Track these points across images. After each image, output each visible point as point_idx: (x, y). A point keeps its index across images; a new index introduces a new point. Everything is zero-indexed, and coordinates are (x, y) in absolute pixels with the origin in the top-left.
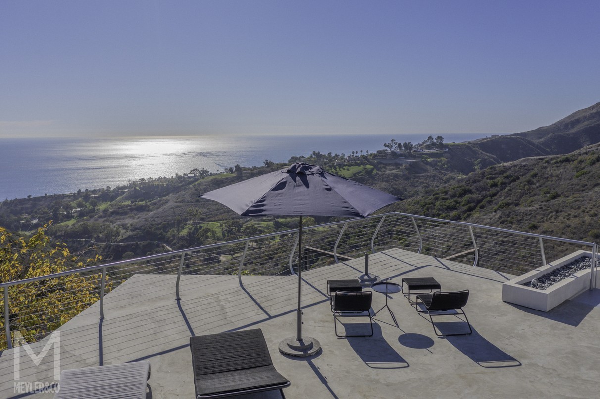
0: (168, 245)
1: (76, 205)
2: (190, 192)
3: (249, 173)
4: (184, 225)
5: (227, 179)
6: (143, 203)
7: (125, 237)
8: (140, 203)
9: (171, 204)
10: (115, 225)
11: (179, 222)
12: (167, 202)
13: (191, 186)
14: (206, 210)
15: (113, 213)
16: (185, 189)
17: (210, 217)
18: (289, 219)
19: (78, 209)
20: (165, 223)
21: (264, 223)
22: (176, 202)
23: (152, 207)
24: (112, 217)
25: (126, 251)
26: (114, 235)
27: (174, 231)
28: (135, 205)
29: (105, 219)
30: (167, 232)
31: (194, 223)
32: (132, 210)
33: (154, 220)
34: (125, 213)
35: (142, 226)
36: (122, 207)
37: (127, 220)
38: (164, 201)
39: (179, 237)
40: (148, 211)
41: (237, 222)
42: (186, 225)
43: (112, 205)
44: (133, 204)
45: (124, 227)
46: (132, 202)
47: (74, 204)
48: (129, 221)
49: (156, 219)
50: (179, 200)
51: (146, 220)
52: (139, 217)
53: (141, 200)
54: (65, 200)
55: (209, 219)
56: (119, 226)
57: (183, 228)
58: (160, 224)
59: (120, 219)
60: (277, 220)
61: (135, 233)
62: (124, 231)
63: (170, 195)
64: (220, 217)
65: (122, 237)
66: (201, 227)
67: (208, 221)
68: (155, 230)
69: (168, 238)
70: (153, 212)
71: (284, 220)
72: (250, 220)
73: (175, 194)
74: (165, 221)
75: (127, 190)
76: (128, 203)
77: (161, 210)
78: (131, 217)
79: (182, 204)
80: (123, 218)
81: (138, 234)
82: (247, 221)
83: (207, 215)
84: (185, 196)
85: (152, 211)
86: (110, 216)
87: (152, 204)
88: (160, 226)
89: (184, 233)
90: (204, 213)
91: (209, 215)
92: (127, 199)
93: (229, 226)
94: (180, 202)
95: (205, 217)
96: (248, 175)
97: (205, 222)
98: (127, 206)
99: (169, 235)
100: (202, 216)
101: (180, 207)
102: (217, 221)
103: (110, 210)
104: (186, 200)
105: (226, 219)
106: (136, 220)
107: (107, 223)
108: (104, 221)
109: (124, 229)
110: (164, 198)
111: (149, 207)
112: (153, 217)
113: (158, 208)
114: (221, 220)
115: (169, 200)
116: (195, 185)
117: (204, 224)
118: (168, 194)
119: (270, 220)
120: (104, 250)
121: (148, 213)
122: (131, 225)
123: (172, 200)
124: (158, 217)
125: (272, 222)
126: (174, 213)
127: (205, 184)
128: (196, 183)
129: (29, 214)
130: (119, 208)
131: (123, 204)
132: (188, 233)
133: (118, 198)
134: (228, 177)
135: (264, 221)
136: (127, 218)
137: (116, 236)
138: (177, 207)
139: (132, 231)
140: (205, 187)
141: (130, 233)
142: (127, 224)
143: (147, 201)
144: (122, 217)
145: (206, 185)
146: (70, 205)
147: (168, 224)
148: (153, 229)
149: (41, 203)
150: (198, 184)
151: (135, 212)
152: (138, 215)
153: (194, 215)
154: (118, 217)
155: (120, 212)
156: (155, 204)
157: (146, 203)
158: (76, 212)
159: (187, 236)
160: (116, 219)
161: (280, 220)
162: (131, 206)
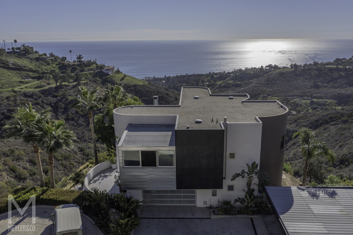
1: (207, 81)
2: (265, 78)
6: (239, 83)
9: (253, 84)
11: (256, 95)
12: (251, 83)
13: (266, 75)
14: (271, 90)
15: (224, 87)
16: (263, 76)
18: (320, 100)
19: (207, 83)
21: (304, 100)
22: (256, 84)
23: (243, 85)
24: (222, 89)
28: (235, 83)
29: (219, 89)
31: (264, 97)
32: (233, 86)
34: (229, 87)
36: (228, 84)
40: (241, 87)
41: (287, 99)
42: (259, 97)
43: (224, 83)
46: (234, 82)
47: (206, 80)
48: (230, 92)
51: (239, 92)
52: (236, 90)
53: (239, 81)
54: (202, 77)
55: (272, 95)
59: (226, 90)
60: (312, 100)
63: (254, 79)
64: (279, 95)
70: (243, 88)
71: (317, 100)
72: (296, 98)
73: (257, 79)
75: (232, 75)
76: (231, 82)
77: (247, 87)
78: (232, 89)
80: (228, 90)
82: (294, 99)
83: (272, 93)
84: (262, 81)
92: (231, 79)
93: (282, 100)
94: (258, 84)
95: (270, 93)
97: (270, 97)
98: (231, 83)
101: (258, 87)
102: (277, 96)
103: (222, 85)
104: (262, 83)
105: (282, 96)
106: (234, 92)
108: (218, 91)
110: (251, 81)
112: (242, 91)
115: (253, 82)
116: (268, 74)
119: (308, 99)
124: (245, 91)
125: (309, 101)
126: (254, 90)
127: (274, 74)
129: (186, 83)
133: (227, 79)
134: (288, 71)
135: (305, 99)
136: (230, 90)
138: (256, 87)
140: (274, 76)
143: (241, 82)
146: (204, 80)
149: (192, 78)
150: (270, 74)
153: (264, 92)
155: (227, 87)
156: (245, 83)
158: (206, 84)
160: (224, 90)
161: (315, 100)
162: (233, 83)
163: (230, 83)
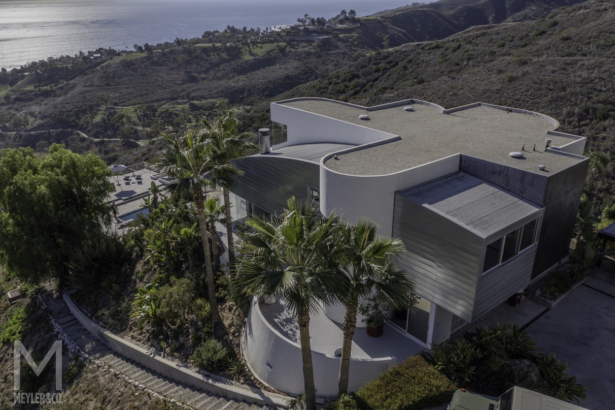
0: (83, 132)
2: (98, 75)
3: (160, 53)
4: (97, 111)
5: (137, 59)
6: (48, 88)
7: (35, 125)
8: (45, 87)
9: (79, 88)
10: (21, 113)
11: (91, 108)
12: (74, 87)
13: (98, 68)
14: (118, 94)
15: (16, 100)
16: (93, 72)
17: (123, 102)
18: (204, 101)
20: (76, 109)
21: (179, 106)
22: (85, 87)
23: (58, 92)
24: (16, 105)
25: (39, 140)
26: (23, 125)
27: (86, 118)
28: (39, 90)
29: (9, 106)
30: (80, 119)
31: (107, 109)
32: (37, 95)
33: (64, 107)
34: (30, 100)
35: (51, 114)
36: (25, 93)
37: (33, 107)
38: (71, 85)
39: (93, 124)
40: (55, 96)
41: (152, 107)
42: (98, 110)
43: (13, 91)
44: (37, 90)
45: (32, 114)
46: (36, 87)
48: (36, 109)
49: (66, 105)
50: (88, 84)
51: (55, 107)
52: (46, 104)
53: (46, 85)
55: (122, 104)
56: (26, 115)
57: (96, 114)
58: (71, 111)
59: (25, 106)
60: (192, 102)
61: (45, 120)
62: (33, 119)
63: (77, 78)
64: (133, 101)
65: (32, 126)
66: (115, 112)
67: (122, 106)
68: (66, 117)
69: (82, 126)
70: (60, 99)
71: (199, 102)
72: (165, 104)
73: (82, 77)
74: (75, 108)
75: (27, 74)
76: (30, 88)
77: (69, 95)
78: (37, 103)
79: (91, 88)
80: (29, 105)
81: (48, 122)
82: (161, 105)
83: (119, 100)
84: (94, 80)
85: (59, 96)
86: (13, 103)
87: (58, 89)
88: (71, 113)
89: (98, 119)
90: (116, 98)
91: (122, 99)
92: (29, 83)
93: (144, 110)
95: (118, 102)
96: (158, 54)
97: (119, 107)
98: (31, 92)
99: (82, 122)
100: (115, 101)
101: (90, 91)
102: (131, 105)
103: (12, 97)
104: (95, 84)
105: (140, 104)
106: (43, 107)
107: (13, 112)
108: (8, 109)
109: (32, 117)
110: (71, 82)
111: (55, 92)
112: (62, 104)
113: (66, 93)
114: (135, 105)
115: (76, 84)
116: (103, 67)
117: (118, 109)
118: (74, 77)
119: (185, 103)
120: (15, 139)
121: (55, 98)
122: (40, 113)
123: (79, 85)
124: (67, 103)
125: (187, 105)
126: (85, 98)
127: (113, 66)
128: (104, 65)
130: (22, 94)
131: (25, 89)
132: (103, 119)
133: (19, 83)
134: (137, 57)
135: (179, 104)
136: (33, 105)
137: (25, 125)
138: (86, 92)
139: (42, 118)
140: (114, 69)
141: (39, 122)
142: (35, 112)
143: (53, 85)
144: (27, 104)
145: (115, 67)
147: (79, 110)
148: (65, 116)
150: (106, 66)
151: (41, 98)
152: (44, 101)
153: (106, 101)
154: (22, 104)
155: (23, 99)
156: (62, 88)
157: (51, 88)
159: (101, 122)
160: (22, 107)
161: (195, 102)
162: (36, 91)
163: (27, 90)
